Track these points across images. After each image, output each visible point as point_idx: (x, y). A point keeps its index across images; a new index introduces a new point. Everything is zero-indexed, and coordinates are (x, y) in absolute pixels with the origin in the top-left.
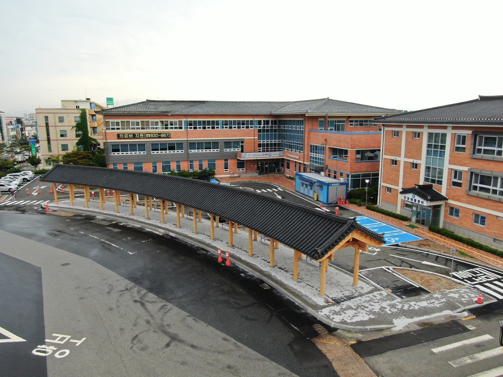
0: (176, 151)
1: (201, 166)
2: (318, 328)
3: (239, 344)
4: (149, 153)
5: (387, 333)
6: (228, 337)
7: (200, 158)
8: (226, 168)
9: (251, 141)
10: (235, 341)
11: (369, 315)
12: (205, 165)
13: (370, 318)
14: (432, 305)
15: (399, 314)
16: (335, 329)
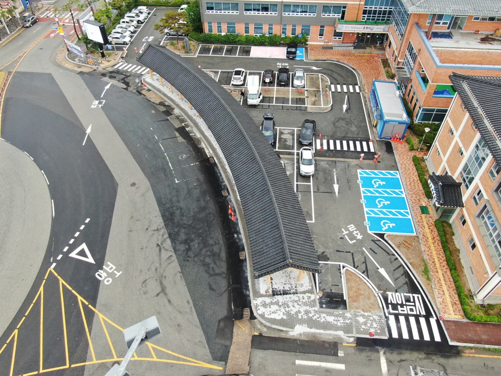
0: (269, 13)
1: (294, 30)
2: (246, 312)
3: (193, 309)
4: (242, 14)
5: (283, 335)
6: (191, 301)
7: (294, 22)
8: (321, 35)
9: (355, 6)
10: (193, 306)
11: (284, 315)
12: (299, 31)
13: (282, 318)
14: (336, 323)
15: (305, 321)
16: (255, 318)
